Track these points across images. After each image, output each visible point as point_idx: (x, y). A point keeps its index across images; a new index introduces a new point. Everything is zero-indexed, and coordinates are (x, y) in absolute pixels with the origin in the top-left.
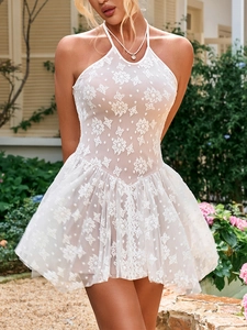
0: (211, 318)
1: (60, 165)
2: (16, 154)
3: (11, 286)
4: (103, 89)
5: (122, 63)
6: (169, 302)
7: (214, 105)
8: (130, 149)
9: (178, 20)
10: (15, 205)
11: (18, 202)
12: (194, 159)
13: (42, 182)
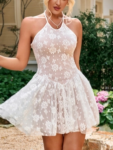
0: (108, 142)
4: (46, 43)
5: (52, 30)
6: (89, 135)
7: (108, 46)
8: (61, 68)
9: (91, 8)
12: (99, 70)
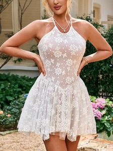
1: (35, 79)
2: (15, 74)
3: (12, 135)
4: (51, 46)
5: (59, 33)
6: (85, 143)
8: (64, 73)
9: (89, 13)
10: (15, 98)
11: (16, 97)
12: (97, 76)
13: (28, 87)
